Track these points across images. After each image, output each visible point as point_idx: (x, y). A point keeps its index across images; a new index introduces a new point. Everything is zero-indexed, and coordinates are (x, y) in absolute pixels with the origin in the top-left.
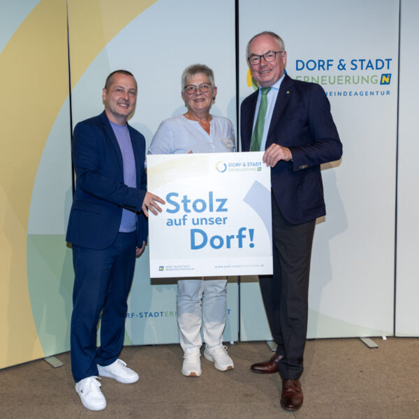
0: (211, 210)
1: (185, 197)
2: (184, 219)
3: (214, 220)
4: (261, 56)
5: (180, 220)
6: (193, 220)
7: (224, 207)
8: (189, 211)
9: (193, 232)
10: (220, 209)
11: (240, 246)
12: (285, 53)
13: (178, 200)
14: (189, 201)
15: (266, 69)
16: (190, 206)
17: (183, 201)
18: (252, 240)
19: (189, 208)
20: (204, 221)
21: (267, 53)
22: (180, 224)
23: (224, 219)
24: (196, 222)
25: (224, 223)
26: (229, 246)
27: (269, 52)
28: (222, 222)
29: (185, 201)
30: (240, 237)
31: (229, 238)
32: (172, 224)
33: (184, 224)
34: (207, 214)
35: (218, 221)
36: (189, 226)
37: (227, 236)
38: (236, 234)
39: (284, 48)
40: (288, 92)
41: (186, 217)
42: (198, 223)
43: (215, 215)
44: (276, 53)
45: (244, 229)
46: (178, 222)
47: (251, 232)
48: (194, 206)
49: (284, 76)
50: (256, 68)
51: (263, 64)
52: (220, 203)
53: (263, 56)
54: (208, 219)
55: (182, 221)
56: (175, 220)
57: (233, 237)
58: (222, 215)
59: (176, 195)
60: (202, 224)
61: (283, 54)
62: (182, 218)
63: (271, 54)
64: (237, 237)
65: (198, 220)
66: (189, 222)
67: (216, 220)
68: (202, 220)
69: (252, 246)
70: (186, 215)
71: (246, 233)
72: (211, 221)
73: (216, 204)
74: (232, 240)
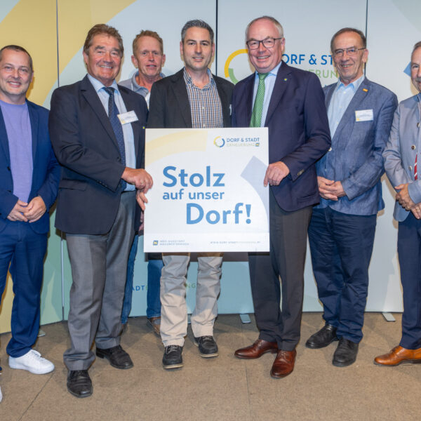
0: (208, 184)
1: (183, 171)
2: (181, 193)
3: (211, 195)
4: (260, 42)
5: (176, 194)
6: (190, 194)
7: (221, 182)
8: (186, 185)
9: (189, 206)
10: (217, 184)
11: (237, 221)
12: (284, 40)
13: (176, 174)
14: (186, 175)
15: (264, 54)
16: (187, 180)
17: (180, 175)
18: (248, 215)
19: (186, 182)
20: (201, 195)
21: (266, 39)
22: (176, 198)
23: (221, 194)
24: (192, 196)
25: (221, 198)
26: (225, 222)
27: (269, 37)
28: (219, 197)
29: (183, 175)
30: (237, 212)
31: (225, 213)
32: (168, 198)
33: (181, 198)
34: (204, 188)
35: (215, 195)
36: (186, 200)
37: (224, 212)
38: (233, 209)
39: (283, 35)
40: (285, 79)
41: (182, 192)
42: (194, 198)
43: (212, 189)
44: (275, 39)
45: (242, 204)
46: (174, 196)
47: (248, 207)
48: (191, 181)
49: (281, 62)
50: (254, 52)
51: (261, 50)
52: (217, 177)
53: (262, 41)
54: (205, 194)
55: (179, 195)
56: (172, 194)
57: (229, 212)
58: (218, 190)
59: (174, 168)
60: (198, 198)
61: (281, 40)
62: (178, 192)
63: (269, 40)
64: (234, 212)
65: (194, 194)
66: (186, 196)
67: (213, 195)
68: (198, 194)
69: (248, 221)
70: (183, 189)
71: (242, 208)
72: (208, 196)
73: (213, 180)
74: (228, 215)
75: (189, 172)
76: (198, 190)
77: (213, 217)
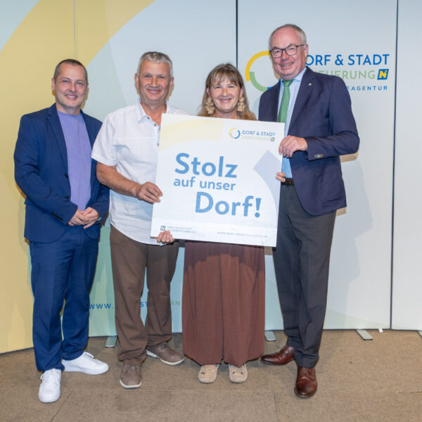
0: (220, 175)
1: (196, 159)
2: (192, 181)
3: (222, 185)
4: (282, 50)
5: (188, 181)
6: (201, 182)
7: (232, 174)
8: (198, 173)
9: (199, 195)
10: (229, 175)
11: (246, 214)
13: (188, 161)
14: (199, 164)
15: (288, 62)
16: (199, 168)
17: (192, 163)
18: (258, 209)
19: (198, 170)
20: (212, 185)
21: (289, 46)
22: (187, 185)
23: (232, 185)
24: (203, 185)
25: (232, 189)
26: (234, 213)
27: (291, 45)
28: (230, 188)
29: (195, 163)
30: (247, 205)
31: (235, 205)
32: (179, 185)
33: (191, 186)
34: (215, 178)
35: (226, 186)
36: (196, 188)
37: (234, 203)
38: (243, 201)
40: (310, 84)
41: (194, 180)
42: (205, 187)
43: (224, 180)
44: (297, 46)
45: (252, 197)
46: (185, 183)
48: (204, 169)
49: (305, 69)
50: (278, 60)
51: (284, 57)
52: (230, 168)
53: (284, 49)
54: (216, 184)
55: (190, 183)
56: (183, 181)
57: (239, 204)
58: (230, 181)
59: (187, 156)
60: (209, 187)
62: (190, 179)
63: (293, 47)
64: (244, 205)
65: (206, 183)
66: (196, 184)
67: (224, 186)
68: (209, 183)
69: (257, 215)
70: (194, 177)
71: (253, 201)
72: (219, 186)
73: (226, 170)
74: (237, 207)
75: (202, 161)
76: (209, 179)
77: (222, 208)
